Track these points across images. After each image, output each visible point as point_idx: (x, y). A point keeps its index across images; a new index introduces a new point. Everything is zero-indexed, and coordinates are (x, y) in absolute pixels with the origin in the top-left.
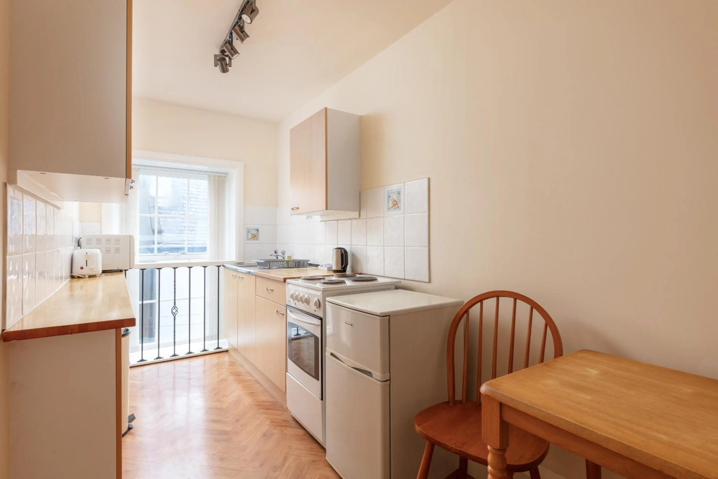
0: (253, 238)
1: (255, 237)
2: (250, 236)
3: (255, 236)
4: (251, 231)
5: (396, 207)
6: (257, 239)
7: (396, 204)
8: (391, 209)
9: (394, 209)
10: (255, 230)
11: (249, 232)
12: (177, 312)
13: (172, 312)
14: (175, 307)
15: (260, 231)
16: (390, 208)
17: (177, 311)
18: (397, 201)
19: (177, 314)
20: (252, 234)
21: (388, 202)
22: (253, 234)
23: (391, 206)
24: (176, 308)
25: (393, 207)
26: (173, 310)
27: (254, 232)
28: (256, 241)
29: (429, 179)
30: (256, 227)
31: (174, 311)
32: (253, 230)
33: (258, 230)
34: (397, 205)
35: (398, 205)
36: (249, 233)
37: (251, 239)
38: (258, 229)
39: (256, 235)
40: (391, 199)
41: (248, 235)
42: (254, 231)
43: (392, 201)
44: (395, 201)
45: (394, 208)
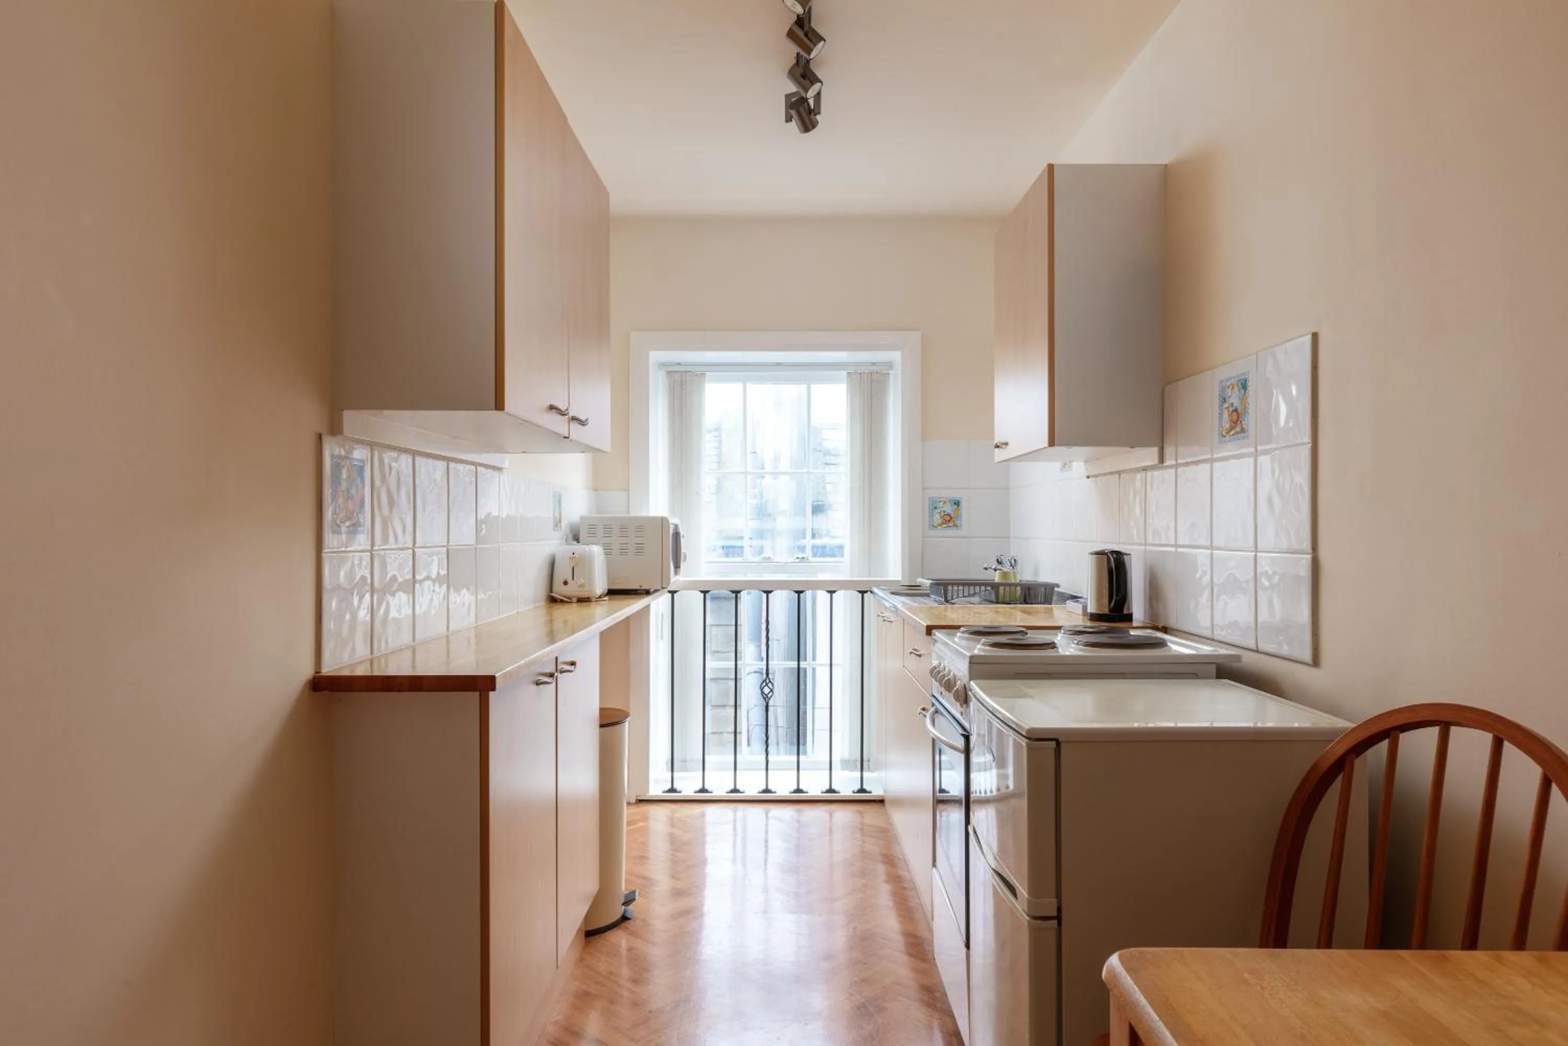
0: (945, 524)
1: (949, 520)
2: (937, 519)
3: (951, 518)
4: (941, 504)
5: (1238, 429)
6: (955, 525)
7: (1238, 420)
8: (1227, 438)
9: (1233, 435)
10: (949, 502)
11: (936, 508)
12: (771, 694)
13: (762, 692)
14: (768, 681)
15: (964, 505)
16: (1224, 433)
17: (773, 692)
18: (1239, 411)
19: (771, 697)
20: (943, 514)
21: (1221, 415)
22: (946, 513)
23: (1228, 426)
24: (770, 685)
25: (1232, 428)
26: (763, 688)
27: (949, 509)
28: (951, 532)
29: (1315, 336)
30: (956, 495)
31: (766, 690)
32: (945, 502)
33: (957, 503)
34: (1238, 423)
35: (1243, 423)
36: (936, 511)
37: (939, 527)
38: (959, 499)
39: (952, 515)
40: (1226, 405)
41: (931, 516)
42: (949, 504)
43: (1229, 411)
44: (1236, 410)
45: (1232, 432)
